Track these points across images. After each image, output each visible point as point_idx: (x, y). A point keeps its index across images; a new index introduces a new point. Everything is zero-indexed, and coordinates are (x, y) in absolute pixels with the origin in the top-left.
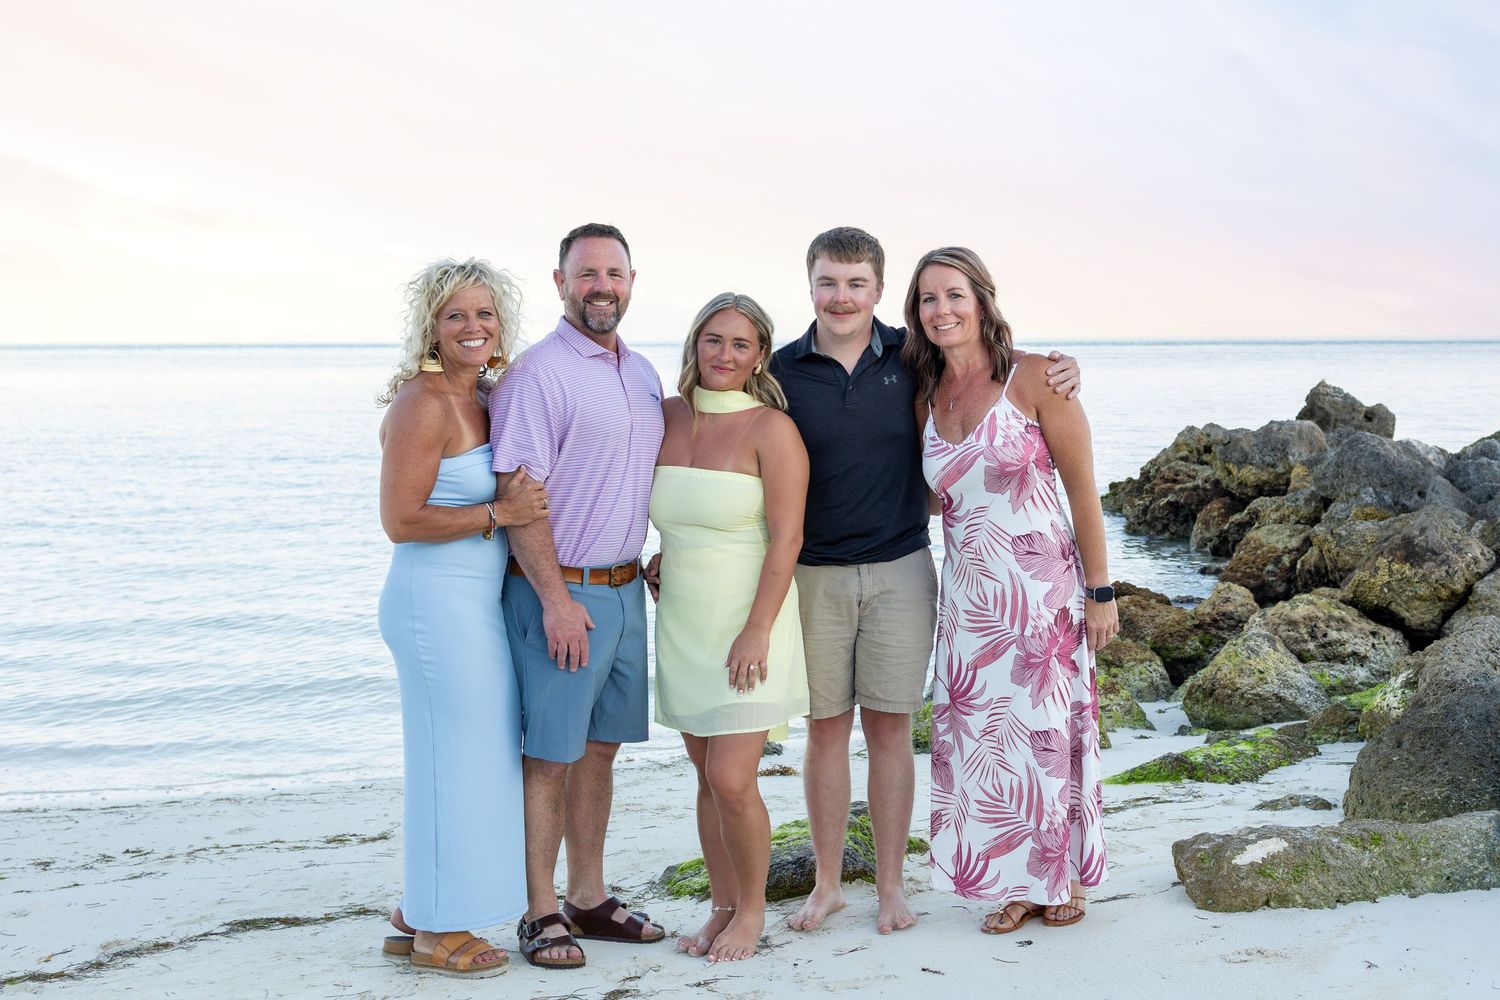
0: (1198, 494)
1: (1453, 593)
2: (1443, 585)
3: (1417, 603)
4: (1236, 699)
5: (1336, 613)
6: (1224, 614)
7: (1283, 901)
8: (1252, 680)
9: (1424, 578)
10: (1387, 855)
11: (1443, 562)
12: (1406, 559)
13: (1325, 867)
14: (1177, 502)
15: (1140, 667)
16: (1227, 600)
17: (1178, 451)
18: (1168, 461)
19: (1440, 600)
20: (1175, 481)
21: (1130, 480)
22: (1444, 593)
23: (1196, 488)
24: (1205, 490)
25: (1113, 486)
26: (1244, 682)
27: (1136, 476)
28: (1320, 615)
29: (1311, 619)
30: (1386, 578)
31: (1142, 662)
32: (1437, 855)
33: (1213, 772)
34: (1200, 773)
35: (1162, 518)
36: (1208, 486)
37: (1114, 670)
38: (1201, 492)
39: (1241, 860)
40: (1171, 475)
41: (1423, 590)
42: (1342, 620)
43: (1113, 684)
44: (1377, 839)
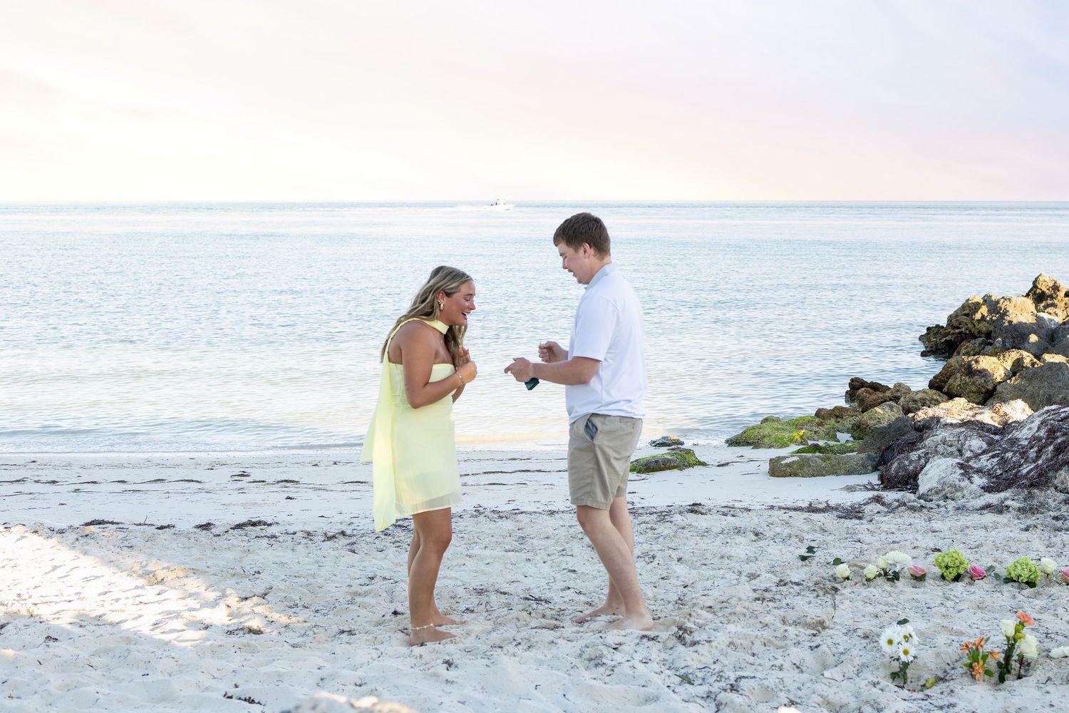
0: (961, 337)
1: (988, 390)
2: (983, 386)
3: (972, 394)
4: (868, 429)
5: (935, 397)
6: (896, 397)
7: (796, 475)
8: (875, 422)
9: (974, 383)
10: (831, 463)
11: (983, 376)
12: (967, 374)
13: (810, 466)
14: (951, 340)
15: (851, 419)
16: (898, 391)
17: (964, 310)
18: (957, 316)
19: (982, 393)
20: (958, 328)
21: (938, 326)
22: (983, 390)
23: (961, 333)
24: (966, 334)
25: (929, 329)
26: (871, 423)
27: (944, 323)
28: (928, 398)
29: (923, 399)
30: (959, 383)
31: (852, 416)
32: (845, 464)
33: (828, 451)
34: (823, 450)
35: (942, 349)
36: (967, 332)
37: (839, 420)
38: (963, 335)
39: (783, 462)
40: (957, 324)
41: (974, 389)
42: (937, 400)
43: (822, 422)
44: (829, 459)
